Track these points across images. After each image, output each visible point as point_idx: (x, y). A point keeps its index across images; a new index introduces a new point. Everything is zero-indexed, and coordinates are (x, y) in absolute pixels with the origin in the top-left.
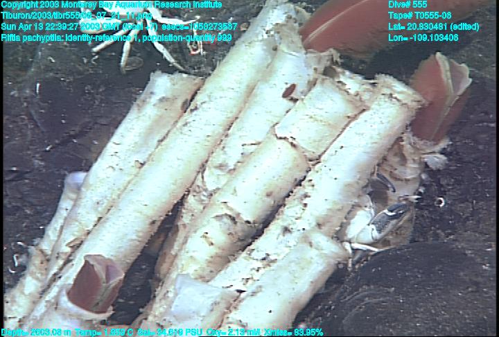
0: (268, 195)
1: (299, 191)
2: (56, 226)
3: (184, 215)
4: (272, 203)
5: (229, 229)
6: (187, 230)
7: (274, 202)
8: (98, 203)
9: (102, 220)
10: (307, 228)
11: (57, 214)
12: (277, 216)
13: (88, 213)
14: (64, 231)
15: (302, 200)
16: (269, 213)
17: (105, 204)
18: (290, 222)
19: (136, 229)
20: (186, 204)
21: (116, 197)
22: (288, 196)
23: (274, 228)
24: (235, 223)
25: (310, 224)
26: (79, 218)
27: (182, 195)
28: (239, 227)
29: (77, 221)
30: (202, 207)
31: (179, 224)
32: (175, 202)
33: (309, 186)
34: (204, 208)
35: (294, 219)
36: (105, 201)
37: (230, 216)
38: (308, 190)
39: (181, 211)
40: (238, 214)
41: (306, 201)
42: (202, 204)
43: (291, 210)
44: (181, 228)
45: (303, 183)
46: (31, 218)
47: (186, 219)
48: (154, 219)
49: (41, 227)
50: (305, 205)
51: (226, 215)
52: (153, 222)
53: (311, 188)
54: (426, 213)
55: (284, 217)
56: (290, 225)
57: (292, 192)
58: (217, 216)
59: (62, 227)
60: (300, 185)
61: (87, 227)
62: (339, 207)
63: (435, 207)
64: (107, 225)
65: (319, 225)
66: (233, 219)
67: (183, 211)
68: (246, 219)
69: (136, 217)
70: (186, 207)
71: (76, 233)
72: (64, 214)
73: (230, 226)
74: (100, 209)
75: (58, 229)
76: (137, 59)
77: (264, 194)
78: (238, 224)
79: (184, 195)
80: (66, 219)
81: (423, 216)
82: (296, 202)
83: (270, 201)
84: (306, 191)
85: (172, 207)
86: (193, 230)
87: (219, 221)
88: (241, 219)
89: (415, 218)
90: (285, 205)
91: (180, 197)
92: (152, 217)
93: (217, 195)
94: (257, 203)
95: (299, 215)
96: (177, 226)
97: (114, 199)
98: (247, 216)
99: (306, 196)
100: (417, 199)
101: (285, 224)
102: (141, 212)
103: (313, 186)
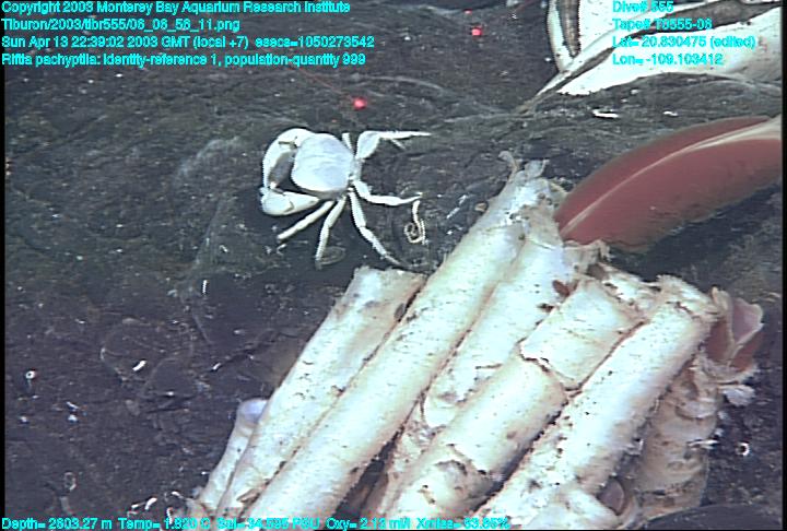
0: (510, 437)
1: (552, 432)
2: (224, 471)
3: (396, 461)
4: (516, 447)
5: (456, 481)
6: (400, 480)
7: (519, 445)
8: (281, 443)
9: (285, 467)
10: (562, 481)
11: (226, 456)
12: (521, 466)
13: (267, 456)
14: (235, 479)
15: (556, 443)
16: (510, 460)
17: (291, 444)
18: (539, 473)
19: (332, 478)
20: (399, 446)
21: (305, 435)
22: (537, 438)
23: (518, 481)
24: (465, 473)
25: (565, 476)
26: (256, 462)
27: (394, 433)
28: (470, 479)
29: (252, 466)
30: (419, 451)
31: (389, 472)
32: (385, 443)
33: (565, 425)
34: (423, 451)
35: (544, 470)
36: (291, 441)
37: (458, 464)
38: (564, 431)
39: (392, 457)
40: (470, 461)
41: (561, 445)
42: (420, 446)
43: (541, 457)
44: (391, 477)
45: (557, 421)
46: (190, 459)
47: (398, 466)
48: (356, 466)
49: (204, 473)
50: (560, 450)
51: (453, 461)
52: (355, 470)
53: (568, 428)
54: (723, 463)
55: (532, 466)
56: (538, 477)
57: (543, 433)
58: (441, 463)
59: (232, 475)
60: (554, 423)
61: (266, 474)
62: (606, 454)
63: (736, 455)
64: (292, 473)
65: (579, 479)
66: (462, 468)
67: (396, 455)
68: (479, 469)
69: (332, 464)
70: (399, 450)
71: (251, 483)
72: (237, 456)
73: (457, 477)
74: (283, 451)
75: (228, 476)
76: (339, 249)
77: (505, 435)
78: (469, 475)
79: (397, 433)
80: (238, 463)
81: (720, 468)
82: (548, 446)
83: (513, 445)
84: (560, 432)
85: (379, 450)
86: (407, 482)
87: (444, 470)
88: (473, 467)
89: (708, 470)
90: (532, 450)
91: (391, 436)
92: (352, 464)
93: (441, 435)
94: (495, 447)
95: (551, 464)
96: (387, 475)
97: (303, 438)
98: (480, 464)
99: (561, 438)
100: (713, 445)
101: (532, 476)
102: (338, 457)
103: (571, 425)
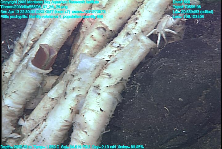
0: (120, 19)
1: (134, 17)
5: (103, 33)
6: (84, 34)
7: (123, 21)
8: (45, 22)
9: (47, 30)
10: (137, 32)
11: (27, 27)
12: (124, 28)
13: (40, 26)
15: (135, 21)
16: (120, 26)
17: (48, 22)
18: (130, 31)
19: (62, 33)
21: (53, 20)
22: (129, 19)
23: (123, 33)
24: (106, 31)
26: (36, 28)
27: (82, 19)
28: (107, 33)
29: (35, 30)
30: (90, 24)
31: (81, 31)
32: (79, 22)
33: (138, 14)
35: (131, 29)
37: (103, 28)
38: (138, 16)
39: (81, 26)
40: (107, 27)
41: (137, 21)
43: (130, 25)
44: (81, 33)
45: (135, 13)
46: (15, 29)
47: (83, 29)
48: (70, 29)
49: (20, 33)
50: (137, 23)
51: (101, 27)
52: (70, 31)
54: (190, 26)
55: (127, 28)
57: (131, 17)
58: (98, 28)
59: (29, 33)
60: (135, 14)
61: (40, 33)
62: (152, 23)
63: (194, 24)
64: (49, 32)
65: (142, 32)
66: (105, 29)
67: (83, 26)
68: (110, 29)
69: (61, 28)
70: (84, 24)
71: (35, 35)
72: (30, 27)
74: (46, 25)
75: (27, 33)
77: (118, 18)
80: (30, 29)
82: (132, 21)
83: (121, 21)
85: (77, 24)
86: (87, 34)
87: (99, 30)
88: (108, 29)
89: (185, 29)
90: (127, 23)
92: (69, 28)
93: (97, 18)
94: (115, 22)
95: (133, 27)
96: (80, 32)
99: (137, 19)
101: (127, 31)
102: (64, 26)
103: (140, 14)
